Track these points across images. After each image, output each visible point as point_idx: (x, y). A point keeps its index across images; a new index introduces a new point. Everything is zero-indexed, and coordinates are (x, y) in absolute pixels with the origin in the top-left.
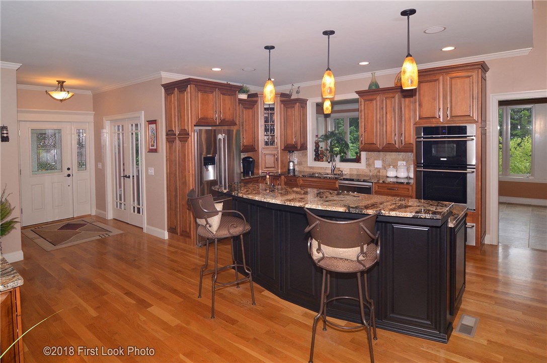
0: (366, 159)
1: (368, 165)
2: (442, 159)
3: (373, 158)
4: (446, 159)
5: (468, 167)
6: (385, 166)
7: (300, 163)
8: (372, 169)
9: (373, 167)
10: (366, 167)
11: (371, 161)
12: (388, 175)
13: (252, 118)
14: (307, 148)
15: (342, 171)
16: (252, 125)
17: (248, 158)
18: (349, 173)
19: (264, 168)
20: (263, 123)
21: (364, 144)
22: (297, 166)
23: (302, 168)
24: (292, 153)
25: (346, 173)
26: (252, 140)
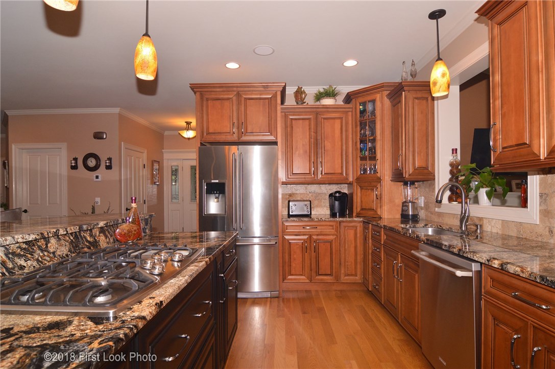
0: (541, 196)
1: (546, 213)
7: (427, 207)
10: (541, 220)
13: (341, 133)
14: (434, 176)
15: (477, 226)
16: (340, 143)
17: (336, 192)
18: (500, 232)
19: (359, 209)
20: (359, 137)
21: (499, 150)
22: (423, 211)
23: (430, 215)
24: (410, 186)
25: (494, 231)
26: (340, 166)
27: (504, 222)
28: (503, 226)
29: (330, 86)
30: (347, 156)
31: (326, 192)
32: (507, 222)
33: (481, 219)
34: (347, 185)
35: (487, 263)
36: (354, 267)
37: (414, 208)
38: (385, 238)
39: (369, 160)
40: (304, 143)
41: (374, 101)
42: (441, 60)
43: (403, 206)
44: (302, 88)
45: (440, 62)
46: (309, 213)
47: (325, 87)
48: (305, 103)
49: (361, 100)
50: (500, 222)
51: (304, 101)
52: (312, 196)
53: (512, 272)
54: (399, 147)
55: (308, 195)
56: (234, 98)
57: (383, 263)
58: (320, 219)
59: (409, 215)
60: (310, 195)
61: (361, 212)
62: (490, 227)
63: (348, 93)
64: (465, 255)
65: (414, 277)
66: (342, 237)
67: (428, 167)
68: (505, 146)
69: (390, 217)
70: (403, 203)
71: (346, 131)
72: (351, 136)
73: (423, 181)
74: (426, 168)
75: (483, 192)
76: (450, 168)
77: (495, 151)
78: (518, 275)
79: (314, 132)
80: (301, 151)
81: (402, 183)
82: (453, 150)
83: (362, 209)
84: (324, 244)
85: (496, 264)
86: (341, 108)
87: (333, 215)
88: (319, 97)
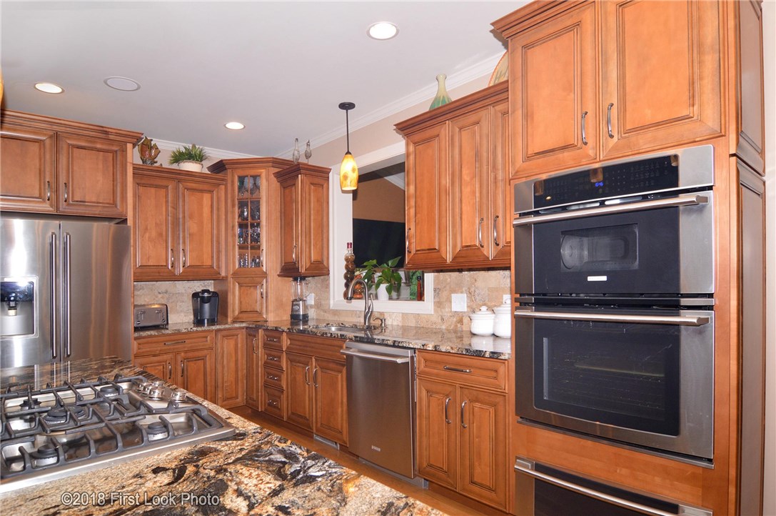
0: (435, 291)
1: (439, 304)
2: (590, 279)
3: (448, 288)
4: (604, 278)
5: (684, 302)
6: (474, 306)
7: (318, 305)
8: (447, 315)
9: (447, 310)
10: (435, 310)
11: (445, 294)
12: (474, 331)
13: (212, 211)
14: (329, 271)
15: (382, 320)
16: (210, 226)
17: (204, 291)
18: (400, 324)
19: (237, 313)
20: (237, 220)
21: (413, 252)
22: (313, 309)
23: (322, 313)
24: (300, 282)
25: (395, 323)
26: (210, 256)
27: (405, 316)
28: (403, 318)
29: (194, 146)
30: (218, 242)
31: (183, 291)
32: (407, 314)
33: (382, 314)
34: (213, 281)
35: (422, 347)
36: (234, 387)
37: (306, 307)
38: (289, 343)
39: (251, 249)
40: (158, 221)
41: (255, 177)
42: (350, 153)
43: (293, 306)
44: (152, 140)
45: (349, 155)
46: (166, 322)
47: (187, 146)
48: (156, 162)
49: (241, 173)
50: (401, 315)
51: (155, 160)
52: (162, 297)
53: (444, 350)
54: (293, 238)
55: (157, 297)
56: (48, 142)
57: (285, 372)
58: (189, 329)
59: (299, 315)
60: (160, 296)
61: (241, 315)
62: (391, 320)
63: (222, 161)
64: (400, 345)
65: (337, 378)
66: (219, 350)
67: (323, 261)
68: (419, 249)
69: (277, 319)
70: (293, 302)
71: (218, 209)
72: (224, 217)
73: (314, 276)
74: (321, 262)
75: (383, 287)
76: (345, 263)
77: (409, 252)
78: (449, 352)
79: (173, 208)
80: (154, 234)
81: (291, 279)
82: (348, 244)
83: (241, 312)
84: (195, 364)
85: (430, 347)
86: (206, 178)
87: (199, 322)
88: (178, 157)
